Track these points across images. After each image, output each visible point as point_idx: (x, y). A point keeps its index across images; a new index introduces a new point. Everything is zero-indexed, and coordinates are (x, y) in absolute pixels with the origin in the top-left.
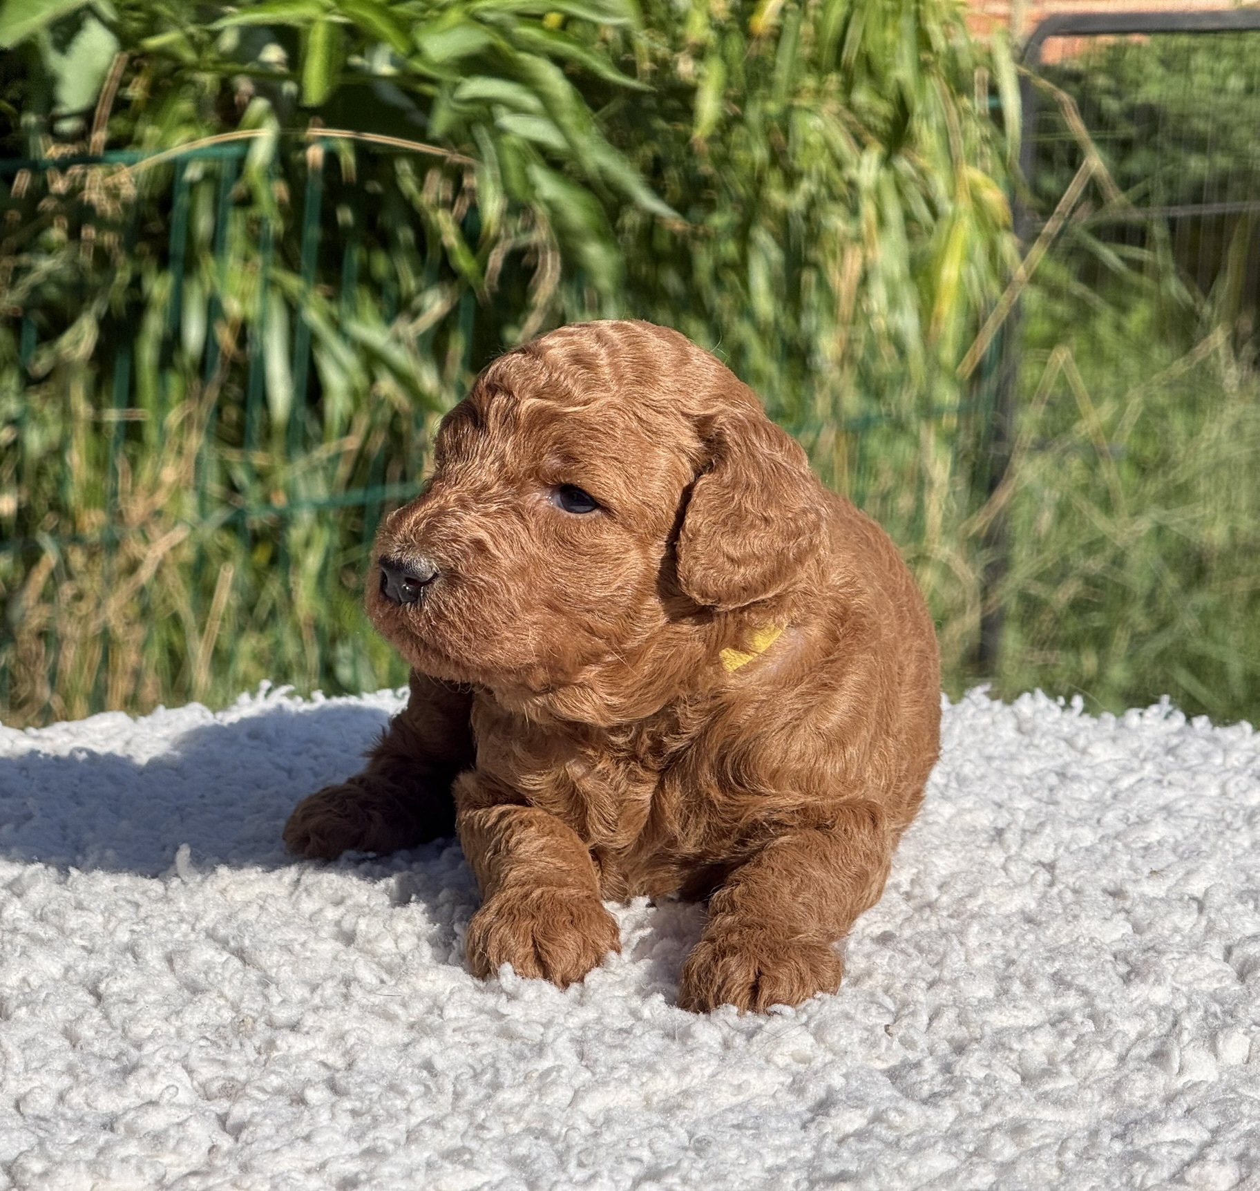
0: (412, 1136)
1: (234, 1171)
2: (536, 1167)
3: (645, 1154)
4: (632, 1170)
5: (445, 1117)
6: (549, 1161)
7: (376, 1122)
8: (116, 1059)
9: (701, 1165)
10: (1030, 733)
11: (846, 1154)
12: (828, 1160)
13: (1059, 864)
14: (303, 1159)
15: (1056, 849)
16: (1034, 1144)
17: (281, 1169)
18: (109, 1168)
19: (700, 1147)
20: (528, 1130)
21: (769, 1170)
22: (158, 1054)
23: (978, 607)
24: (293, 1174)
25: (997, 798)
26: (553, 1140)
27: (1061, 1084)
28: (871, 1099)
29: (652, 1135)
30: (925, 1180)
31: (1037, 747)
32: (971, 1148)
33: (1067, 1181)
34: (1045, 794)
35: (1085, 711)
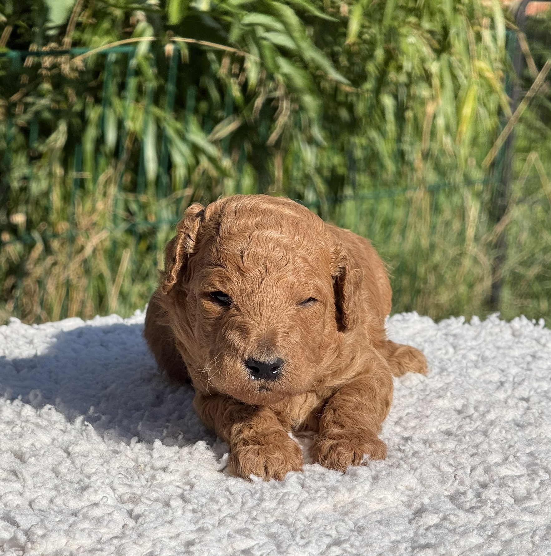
0: (221, 523)
1: (135, 536)
2: (280, 538)
3: (334, 533)
4: (327, 541)
5: (237, 514)
6: (287, 535)
7: (204, 516)
8: (78, 483)
9: (360, 538)
10: (519, 336)
11: (429, 535)
12: (421, 538)
13: (531, 399)
14: (168, 532)
15: (529, 392)
16: (520, 532)
17: (158, 536)
18: (75, 534)
19: (360, 530)
20: (277, 521)
21: (393, 542)
22: (98, 481)
23: (491, 277)
24: (163, 539)
25: (501, 366)
26: (289, 526)
27: (533, 504)
28: (442, 509)
29: (336, 524)
30: (468, 548)
31: (522, 343)
32: (490, 534)
33: (536, 550)
34: (525, 366)
35: (545, 326)
